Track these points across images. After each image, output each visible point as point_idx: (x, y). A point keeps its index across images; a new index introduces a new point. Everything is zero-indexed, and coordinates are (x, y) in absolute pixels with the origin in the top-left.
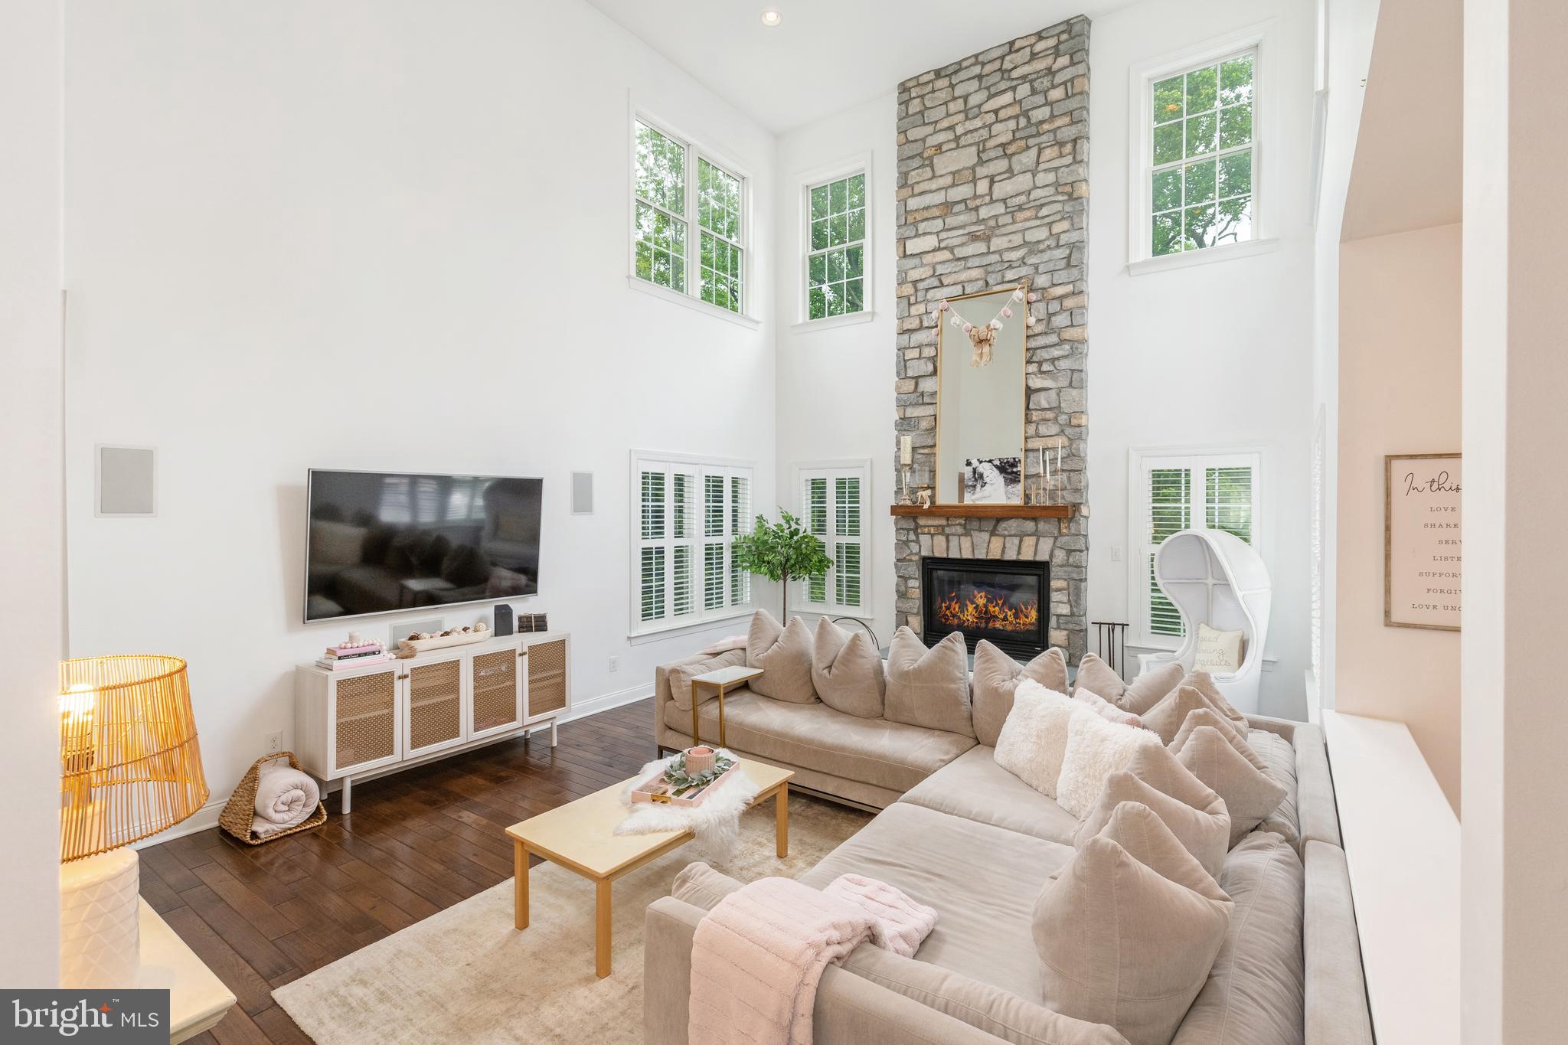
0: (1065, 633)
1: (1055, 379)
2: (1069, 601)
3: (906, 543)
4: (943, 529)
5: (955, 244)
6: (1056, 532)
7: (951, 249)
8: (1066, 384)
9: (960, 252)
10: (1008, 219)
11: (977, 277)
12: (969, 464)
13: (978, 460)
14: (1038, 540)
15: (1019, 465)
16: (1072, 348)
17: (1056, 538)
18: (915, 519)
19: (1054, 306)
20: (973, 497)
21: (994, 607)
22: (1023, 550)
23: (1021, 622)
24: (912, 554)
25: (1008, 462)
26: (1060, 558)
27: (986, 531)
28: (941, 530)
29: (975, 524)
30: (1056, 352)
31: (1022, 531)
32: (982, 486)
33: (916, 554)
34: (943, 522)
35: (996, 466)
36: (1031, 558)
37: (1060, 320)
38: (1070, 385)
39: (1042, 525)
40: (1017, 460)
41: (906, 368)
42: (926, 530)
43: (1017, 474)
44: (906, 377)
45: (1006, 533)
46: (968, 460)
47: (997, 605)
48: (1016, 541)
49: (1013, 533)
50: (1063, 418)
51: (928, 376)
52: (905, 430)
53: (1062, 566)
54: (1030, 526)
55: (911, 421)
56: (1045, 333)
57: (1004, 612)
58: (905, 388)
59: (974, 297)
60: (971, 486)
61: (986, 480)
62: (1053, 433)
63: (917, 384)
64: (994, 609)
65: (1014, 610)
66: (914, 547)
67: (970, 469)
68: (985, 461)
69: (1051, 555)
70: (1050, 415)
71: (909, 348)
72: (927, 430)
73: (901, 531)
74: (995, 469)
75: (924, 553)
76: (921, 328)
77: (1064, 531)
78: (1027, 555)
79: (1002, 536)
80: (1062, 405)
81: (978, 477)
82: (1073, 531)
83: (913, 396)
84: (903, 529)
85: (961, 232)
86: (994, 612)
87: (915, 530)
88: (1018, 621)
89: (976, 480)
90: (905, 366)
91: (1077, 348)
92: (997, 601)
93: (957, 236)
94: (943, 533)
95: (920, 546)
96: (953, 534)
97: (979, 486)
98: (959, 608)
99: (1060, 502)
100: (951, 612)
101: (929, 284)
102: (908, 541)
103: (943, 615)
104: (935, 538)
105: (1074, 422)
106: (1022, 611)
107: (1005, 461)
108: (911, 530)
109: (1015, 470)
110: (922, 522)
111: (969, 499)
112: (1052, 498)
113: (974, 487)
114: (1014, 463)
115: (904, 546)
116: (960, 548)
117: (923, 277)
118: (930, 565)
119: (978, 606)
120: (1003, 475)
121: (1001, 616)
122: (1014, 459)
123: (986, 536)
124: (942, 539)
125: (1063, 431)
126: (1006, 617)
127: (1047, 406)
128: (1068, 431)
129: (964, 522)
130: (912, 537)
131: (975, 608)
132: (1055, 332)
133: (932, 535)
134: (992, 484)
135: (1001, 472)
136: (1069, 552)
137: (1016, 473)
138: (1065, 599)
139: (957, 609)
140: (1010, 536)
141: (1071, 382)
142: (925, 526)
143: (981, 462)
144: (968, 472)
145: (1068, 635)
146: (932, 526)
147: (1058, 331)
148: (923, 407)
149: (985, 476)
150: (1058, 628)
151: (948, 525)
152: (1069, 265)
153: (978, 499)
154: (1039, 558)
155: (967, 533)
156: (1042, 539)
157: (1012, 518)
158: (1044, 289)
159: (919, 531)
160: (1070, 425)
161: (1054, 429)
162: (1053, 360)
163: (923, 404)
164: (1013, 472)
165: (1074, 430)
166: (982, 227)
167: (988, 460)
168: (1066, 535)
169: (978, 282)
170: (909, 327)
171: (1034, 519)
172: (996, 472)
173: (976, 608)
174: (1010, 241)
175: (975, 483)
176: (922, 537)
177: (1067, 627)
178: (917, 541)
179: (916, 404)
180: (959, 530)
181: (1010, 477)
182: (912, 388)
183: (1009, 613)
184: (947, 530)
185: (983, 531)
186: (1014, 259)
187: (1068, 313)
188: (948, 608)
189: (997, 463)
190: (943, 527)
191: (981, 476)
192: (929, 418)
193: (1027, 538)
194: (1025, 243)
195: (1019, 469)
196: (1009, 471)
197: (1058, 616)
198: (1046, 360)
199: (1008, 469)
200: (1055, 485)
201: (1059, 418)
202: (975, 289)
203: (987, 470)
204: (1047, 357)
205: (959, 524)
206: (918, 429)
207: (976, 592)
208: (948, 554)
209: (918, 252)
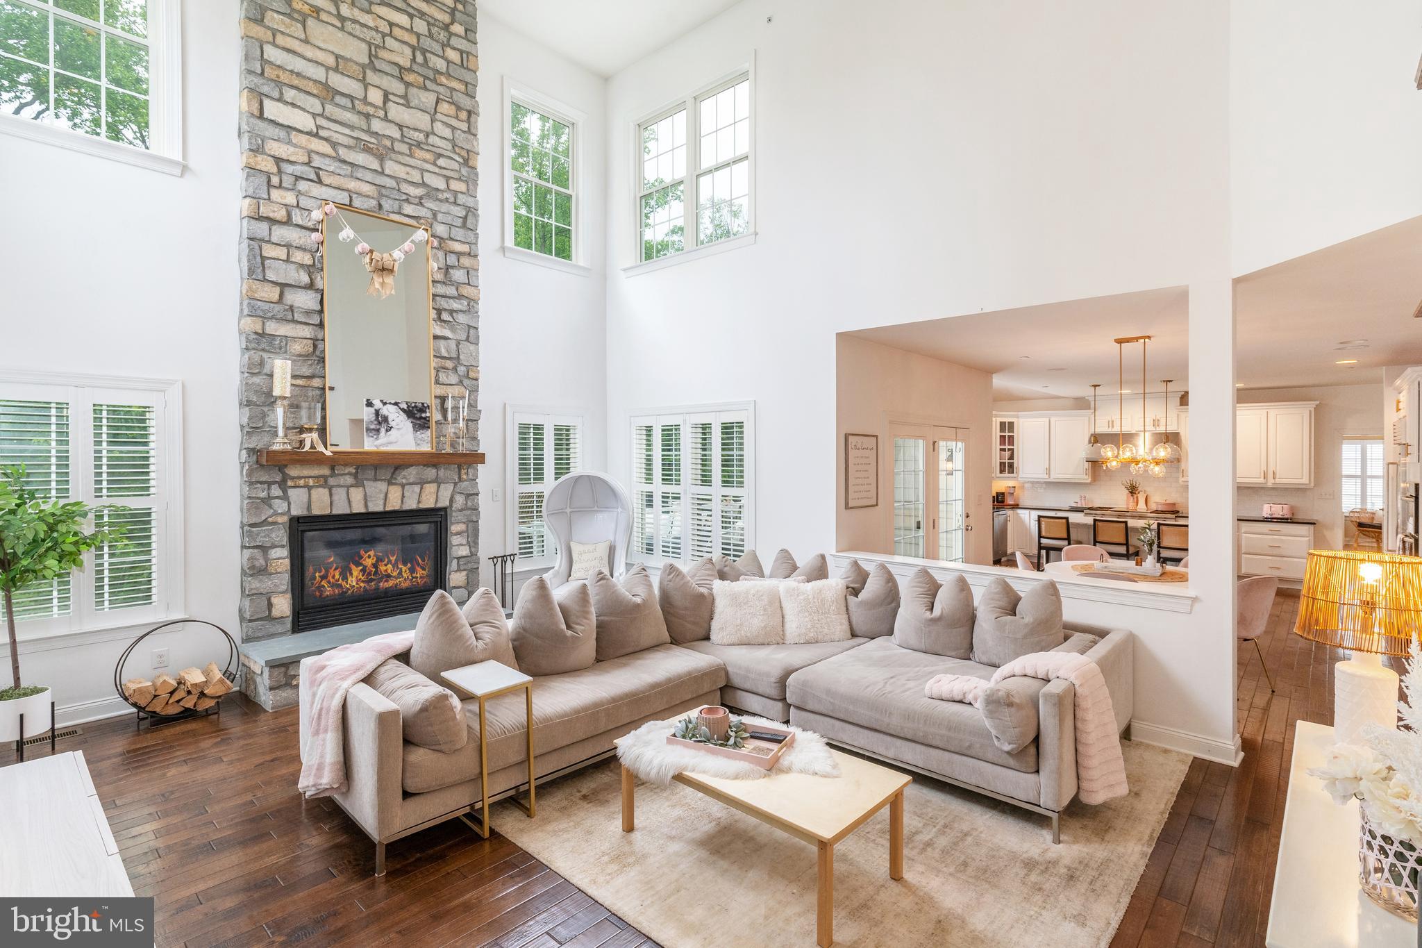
0: (464, 573)
1: (453, 330)
2: (468, 542)
3: (267, 501)
4: (326, 482)
5: (340, 142)
6: (456, 478)
7: (334, 145)
8: (464, 337)
9: (342, 152)
10: (404, 148)
11: (368, 193)
12: (369, 404)
13: (381, 401)
14: (439, 487)
15: (427, 410)
16: (468, 305)
17: (455, 484)
18: (281, 468)
19: (452, 260)
20: (378, 442)
21: (386, 565)
22: (424, 498)
23: (418, 575)
24: (276, 514)
25: (416, 407)
26: (460, 503)
27: (382, 480)
28: (323, 482)
29: (370, 473)
30: (455, 305)
31: (421, 479)
32: (387, 431)
33: (282, 514)
34: (326, 471)
35: (403, 410)
36: (432, 506)
37: (458, 275)
38: (467, 340)
39: (442, 473)
40: (426, 405)
41: (264, 267)
42: (302, 482)
43: (427, 420)
44: (265, 280)
45: (404, 481)
46: (368, 400)
47: (390, 562)
48: (417, 488)
49: (411, 481)
50: (462, 370)
51: (300, 287)
52: (263, 350)
53: (461, 510)
54: (431, 473)
55: (274, 340)
56: (444, 283)
57: (398, 568)
58: (263, 294)
59: (365, 214)
60: (373, 429)
61: (392, 424)
62: (453, 382)
63: (281, 295)
64: (385, 568)
65: (409, 565)
66: (280, 506)
67: (372, 410)
68: (390, 403)
69: (452, 500)
70: (449, 364)
71: (269, 242)
72: (300, 355)
73: (259, 485)
74: (401, 413)
75: (295, 512)
76: (288, 222)
77: (465, 477)
78: (428, 503)
79: (399, 484)
80: (461, 357)
81: (381, 421)
82: (471, 477)
83: (277, 308)
84: (261, 483)
85: (347, 131)
86: (386, 571)
87: (282, 484)
88: (414, 575)
89: (380, 423)
90: (263, 265)
91: (473, 306)
92: (388, 558)
93: (342, 134)
94: (325, 485)
95: (289, 504)
96: (339, 486)
97: (383, 430)
98: (340, 574)
99: (461, 449)
100: (329, 582)
101: (302, 173)
102: (270, 498)
103: (318, 587)
104: (314, 492)
105: (472, 374)
106: (418, 564)
107: (413, 405)
108: (275, 482)
109: (423, 415)
110: (293, 471)
111: (370, 445)
112: (452, 445)
113: (378, 430)
114: (423, 409)
115: (262, 505)
116: (349, 502)
117: (292, 159)
118: (301, 527)
119: (365, 567)
120: (410, 420)
121: (395, 574)
122: (423, 404)
123: (382, 486)
124: (324, 492)
125: (461, 382)
126: (400, 573)
127: (446, 355)
128: (466, 382)
129: (354, 471)
130: (276, 491)
131: (361, 571)
132: (453, 285)
133: (309, 488)
134: (398, 429)
135: (409, 417)
136: (468, 496)
137: (425, 418)
138: (464, 541)
139: (337, 576)
140: (407, 484)
141: (468, 336)
142: (300, 478)
143: (385, 404)
144: (367, 414)
145: (467, 575)
146: (310, 477)
147: (458, 285)
148: (292, 325)
149: (390, 420)
150: (459, 570)
151: (333, 475)
152: (464, 226)
153: (383, 445)
154: (439, 505)
155: (359, 483)
156: (442, 486)
157: (412, 466)
158: (442, 238)
159: (290, 483)
160: (467, 376)
161: (453, 379)
162: (451, 312)
163: (293, 321)
164: (421, 418)
165: (469, 379)
166: (373, 140)
167: (393, 402)
168: (466, 481)
169: (371, 200)
170: (271, 215)
171: (435, 466)
172: (403, 416)
173: (363, 571)
174: (408, 173)
175: (378, 427)
176: (291, 492)
177: (466, 567)
178: (285, 497)
179: (282, 319)
180: (349, 480)
181: (418, 422)
182: (276, 297)
183: (404, 568)
184: (332, 481)
185: (379, 480)
186: (412, 194)
187: (466, 270)
188: (324, 577)
189: (405, 406)
190: (325, 477)
191: (386, 419)
192: (306, 341)
193: (427, 485)
194: (424, 184)
195: (428, 415)
196: (418, 416)
197: (458, 558)
198: (445, 310)
199: (417, 415)
200: (455, 433)
201: (458, 369)
202: (365, 206)
203: (390, 412)
204: (447, 307)
205: (349, 474)
206: (286, 352)
207: (362, 552)
208: (331, 509)
209: (286, 123)
